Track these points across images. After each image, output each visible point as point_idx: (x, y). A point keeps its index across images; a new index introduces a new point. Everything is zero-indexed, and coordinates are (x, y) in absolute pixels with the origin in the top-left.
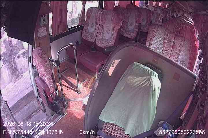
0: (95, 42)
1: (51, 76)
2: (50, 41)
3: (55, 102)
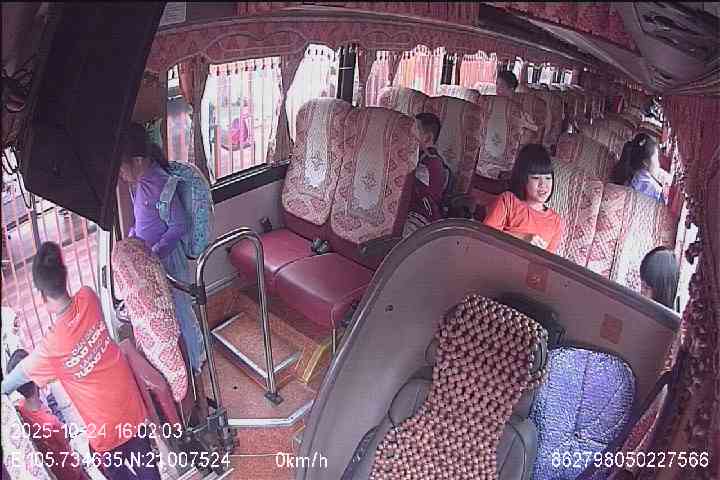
0: (331, 228)
1: (175, 344)
3: (190, 429)
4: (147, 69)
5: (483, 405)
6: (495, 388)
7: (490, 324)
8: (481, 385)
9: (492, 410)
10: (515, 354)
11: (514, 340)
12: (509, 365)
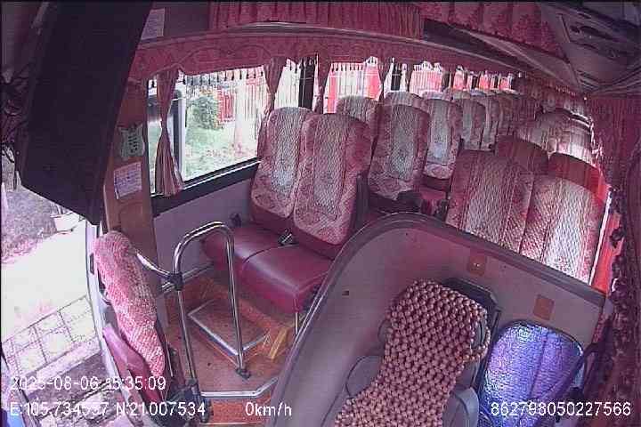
0: (292, 218)
2: (151, 212)
4: (130, 79)
5: (429, 377)
6: (440, 362)
7: (436, 305)
8: (427, 359)
9: (437, 381)
10: (458, 331)
11: (456, 319)
12: (453, 340)
